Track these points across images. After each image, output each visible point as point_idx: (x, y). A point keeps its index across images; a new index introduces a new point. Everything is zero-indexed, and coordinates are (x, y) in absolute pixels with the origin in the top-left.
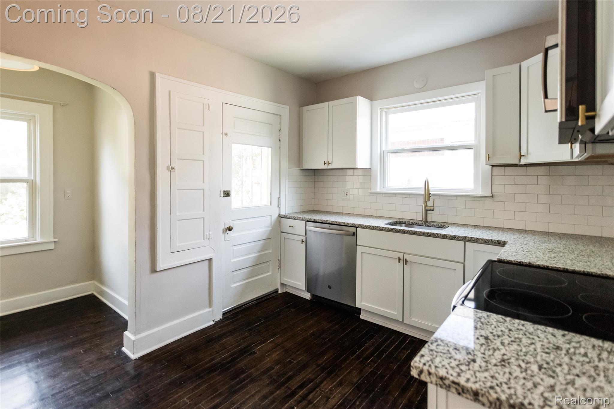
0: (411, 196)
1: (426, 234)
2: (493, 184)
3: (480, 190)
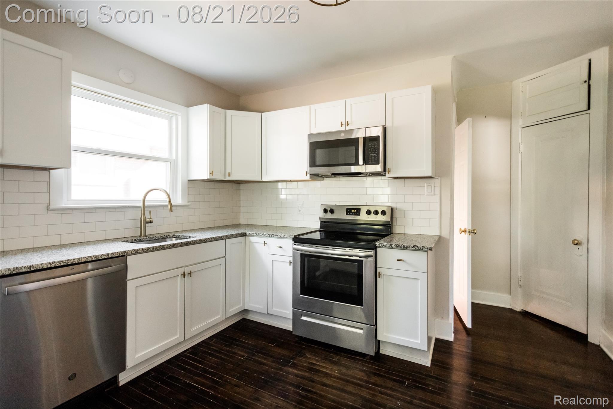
0: (117, 210)
1: (204, 240)
2: (188, 195)
3: (178, 199)
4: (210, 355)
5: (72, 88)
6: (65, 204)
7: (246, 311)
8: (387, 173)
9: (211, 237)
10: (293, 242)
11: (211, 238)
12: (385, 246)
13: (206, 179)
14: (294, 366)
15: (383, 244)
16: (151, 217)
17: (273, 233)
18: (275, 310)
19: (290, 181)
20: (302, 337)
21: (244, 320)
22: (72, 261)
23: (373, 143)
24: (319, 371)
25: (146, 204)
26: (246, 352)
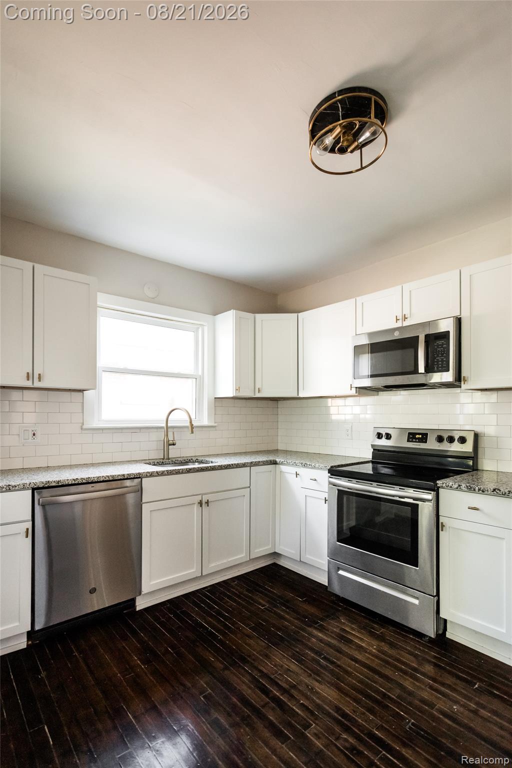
2: (215, 414)
3: (204, 420)
4: (229, 597)
5: (98, 309)
6: (96, 424)
7: (276, 554)
8: (462, 383)
9: (232, 463)
10: (330, 474)
11: (232, 465)
12: (451, 487)
13: (232, 396)
14: (322, 629)
15: (447, 484)
16: (174, 438)
17: (306, 463)
18: (308, 557)
19: (336, 397)
20: (340, 596)
21: (275, 564)
22: (92, 479)
23: (440, 342)
24: (350, 641)
25: (169, 425)
26: (268, 602)
